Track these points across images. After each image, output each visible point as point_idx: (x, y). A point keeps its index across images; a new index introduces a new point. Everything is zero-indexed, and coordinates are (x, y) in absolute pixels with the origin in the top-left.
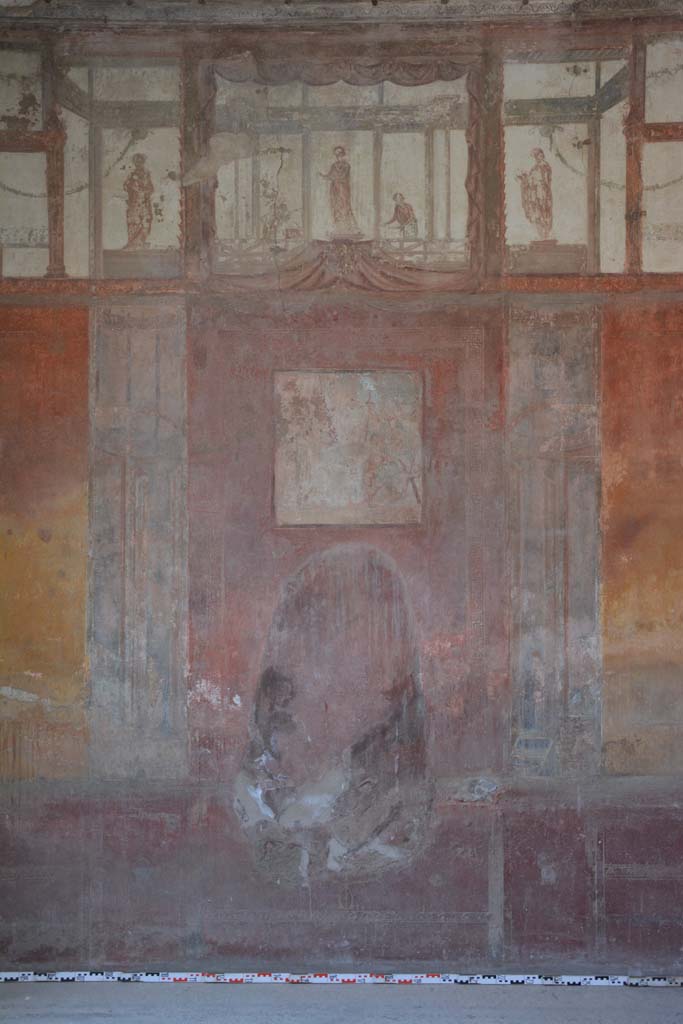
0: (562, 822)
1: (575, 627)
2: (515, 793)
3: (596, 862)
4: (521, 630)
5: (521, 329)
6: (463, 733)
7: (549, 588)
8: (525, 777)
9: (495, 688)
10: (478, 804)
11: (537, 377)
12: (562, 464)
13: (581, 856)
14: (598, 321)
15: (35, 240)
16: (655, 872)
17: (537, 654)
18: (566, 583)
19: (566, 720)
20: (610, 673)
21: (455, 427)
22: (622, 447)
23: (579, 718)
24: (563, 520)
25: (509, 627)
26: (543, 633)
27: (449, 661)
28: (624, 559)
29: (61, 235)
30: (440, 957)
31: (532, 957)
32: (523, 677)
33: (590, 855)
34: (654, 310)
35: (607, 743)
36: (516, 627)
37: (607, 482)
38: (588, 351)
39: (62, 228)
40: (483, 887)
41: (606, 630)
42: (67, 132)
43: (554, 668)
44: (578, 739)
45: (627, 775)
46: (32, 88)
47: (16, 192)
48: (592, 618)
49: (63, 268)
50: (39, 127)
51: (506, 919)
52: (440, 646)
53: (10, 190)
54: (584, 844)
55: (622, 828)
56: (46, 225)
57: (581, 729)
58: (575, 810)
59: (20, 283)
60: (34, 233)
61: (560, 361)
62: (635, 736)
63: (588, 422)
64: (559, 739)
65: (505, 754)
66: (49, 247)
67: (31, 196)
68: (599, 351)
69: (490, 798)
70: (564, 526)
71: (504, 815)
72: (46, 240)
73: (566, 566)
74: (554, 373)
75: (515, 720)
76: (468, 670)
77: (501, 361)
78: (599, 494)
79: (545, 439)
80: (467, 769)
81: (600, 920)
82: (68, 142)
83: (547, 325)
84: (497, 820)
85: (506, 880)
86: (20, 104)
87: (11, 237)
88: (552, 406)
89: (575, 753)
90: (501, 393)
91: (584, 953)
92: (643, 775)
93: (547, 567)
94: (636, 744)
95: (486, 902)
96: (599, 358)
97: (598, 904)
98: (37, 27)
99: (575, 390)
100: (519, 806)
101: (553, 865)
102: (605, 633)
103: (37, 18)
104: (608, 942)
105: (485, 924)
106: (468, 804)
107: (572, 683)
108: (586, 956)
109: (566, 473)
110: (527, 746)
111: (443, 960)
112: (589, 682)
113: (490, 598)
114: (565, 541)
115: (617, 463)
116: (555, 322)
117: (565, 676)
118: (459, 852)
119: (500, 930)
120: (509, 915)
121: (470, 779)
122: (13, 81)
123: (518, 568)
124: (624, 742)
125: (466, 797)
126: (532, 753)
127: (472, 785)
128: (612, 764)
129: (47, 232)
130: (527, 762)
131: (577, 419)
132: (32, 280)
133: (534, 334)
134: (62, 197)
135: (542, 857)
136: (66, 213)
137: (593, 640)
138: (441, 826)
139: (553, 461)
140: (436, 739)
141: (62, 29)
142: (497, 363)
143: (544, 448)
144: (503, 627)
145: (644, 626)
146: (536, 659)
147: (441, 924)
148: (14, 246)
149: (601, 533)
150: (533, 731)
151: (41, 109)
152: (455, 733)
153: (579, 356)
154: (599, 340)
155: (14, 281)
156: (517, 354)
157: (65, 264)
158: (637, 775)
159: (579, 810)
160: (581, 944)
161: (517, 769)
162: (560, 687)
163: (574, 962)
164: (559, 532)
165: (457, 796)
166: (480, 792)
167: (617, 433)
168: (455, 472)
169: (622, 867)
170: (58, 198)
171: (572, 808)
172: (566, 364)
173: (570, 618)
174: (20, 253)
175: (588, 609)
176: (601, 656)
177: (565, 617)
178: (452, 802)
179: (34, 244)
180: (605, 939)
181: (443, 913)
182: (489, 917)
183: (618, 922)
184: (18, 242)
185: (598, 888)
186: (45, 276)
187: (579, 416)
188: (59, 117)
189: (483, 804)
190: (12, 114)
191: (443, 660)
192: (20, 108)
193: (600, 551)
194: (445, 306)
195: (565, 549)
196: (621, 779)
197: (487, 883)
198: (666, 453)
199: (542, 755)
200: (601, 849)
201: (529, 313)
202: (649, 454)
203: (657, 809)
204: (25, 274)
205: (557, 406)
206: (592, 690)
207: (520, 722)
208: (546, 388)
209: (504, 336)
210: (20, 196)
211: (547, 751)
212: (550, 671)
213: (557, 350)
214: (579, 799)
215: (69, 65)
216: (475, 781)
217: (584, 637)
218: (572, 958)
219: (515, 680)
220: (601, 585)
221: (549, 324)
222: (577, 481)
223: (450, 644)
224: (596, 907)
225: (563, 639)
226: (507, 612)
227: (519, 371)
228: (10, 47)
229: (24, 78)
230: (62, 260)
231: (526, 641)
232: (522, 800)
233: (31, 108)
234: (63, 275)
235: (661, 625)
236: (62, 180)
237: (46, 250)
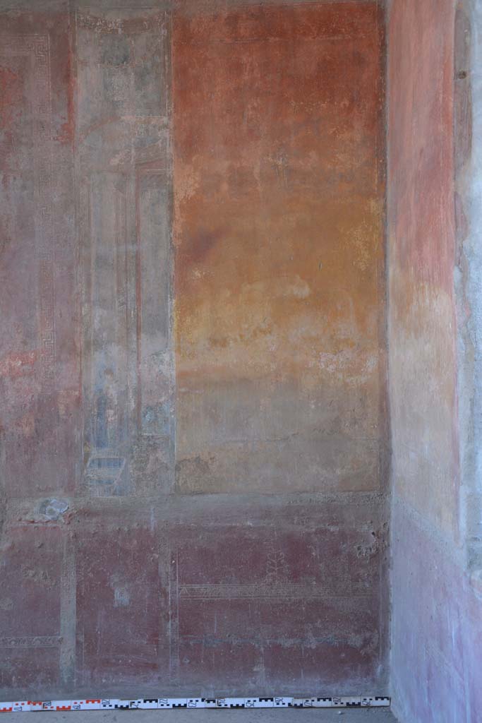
0: (135, 542)
1: (148, 345)
2: (87, 513)
3: (169, 582)
4: (92, 348)
5: (88, 36)
6: (35, 453)
7: (123, 304)
8: (98, 495)
9: (67, 407)
10: (49, 525)
11: (106, 87)
12: (134, 178)
13: (154, 577)
14: (167, 27)
16: (229, 591)
17: (109, 371)
18: (138, 299)
19: (139, 437)
20: (183, 390)
21: (24, 140)
22: (194, 159)
23: (152, 437)
24: (134, 234)
25: (80, 344)
26: (115, 350)
27: (19, 380)
28: (197, 274)
30: (8, 683)
31: (104, 681)
32: (94, 395)
33: (164, 576)
34: (225, 15)
35: (180, 462)
36: (88, 344)
37: (180, 196)
38: (158, 60)
40: (55, 611)
41: (179, 347)
43: (127, 386)
44: (151, 457)
45: (202, 493)
48: (165, 333)
51: (78, 642)
52: (10, 364)
54: (157, 564)
55: (196, 548)
57: (155, 448)
58: (148, 530)
61: (130, 69)
62: (209, 453)
63: (159, 134)
64: (132, 457)
65: (77, 474)
68: (169, 58)
69: (61, 518)
70: (136, 241)
71: (75, 536)
73: (138, 282)
74: (123, 82)
75: (87, 438)
76: (39, 388)
77: (68, 70)
78: (171, 208)
79: (116, 152)
80: (39, 490)
81: (173, 642)
83: (114, 31)
84: (69, 542)
85: (78, 603)
88: (123, 118)
89: (148, 472)
90: (70, 106)
91: (157, 676)
92: (217, 493)
93: (119, 283)
94: (210, 462)
95: (58, 624)
96: (169, 66)
97: (172, 625)
99: (145, 101)
100: (92, 525)
101: (126, 586)
102: (178, 350)
104: (182, 664)
105: (57, 649)
106: (40, 525)
107: (144, 401)
108: (159, 678)
109: (137, 188)
110: (99, 465)
111: (12, 687)
112: (163, 399)
113: (61, 314)
114: (137, 256)
115: (189, 175)
116: (122, 29)
117: (138, 393)
118: (31, 575)
119: (72, 654)
120: (82, 639)
121: (41, 500)
123: (89, 284)
124: (198, 460)
125: (37, 518)
126: (105, 473)
127: (44, 505)
128: (185, 482)
130: (100, 481)
131: (147, 130)
133: (102, 41)
135: (115, 578)
137: (166, 357)
138: (12, 548)
139: (124, 174)
140: (7, 458)
142: (64, 73)
143: (115, 161)
144: (74, 344)
145: (218, 342)
146: (109, 377)
147: (11, 649)
149: (173, 248)
150: (106, 449)
152: (26, 452)
153: (149, 64)
154: (169, 48)
156: (85, 63)
158: (212, 494)
159: (152, 529)
160: (154, 667)
161: (90, 489)
162: (133, 405)
163: (146, 685)
164: (130, 247)
165: (28, 517)
166: (52, 512)
167: (189, 144)
168: (24, 187)
169: (196, 587)
171: (145, 527)
172: (136, 74)
173: (142, 335)
175: (160, 326)
176: (174, 373)
177: (138, 334)
178: (24, 523)
180: (178, 660)
181: (14, 638)
182: (60, 641)
183: (191, 643)
185: (172, 609)
187: (151, 128)
189: (54, 525)
191: (13, 379)
193: (173, 266)
194: (8, 10)
195: (138, 265)
196: (194, 498)
197: (59, 605)
198: (238, 165)
199: (114, 474)
200: (175, 570)
201: (96, 19)
202: (222, 166)
203: (231, 528)
205: (128, 118)
206: (165, 407)
207: (92, 440)
208: (116, 99)
209: (70, 44)
211: (121, 470)
212: (123, 389)
213: (126, 59)
214: (152, 518)
216: (47, 501)
217: (157, 354)
218: (146, 682)
219: (87, 398)
220: (174, 301)
221: (117, 31)
222: (148, 195)
223: (20, 362)
224: (170, 629)
225: (135, 355)
226: (79, 329)
227: (88, 80)
231: (98, 358)
232: (94, 520)
235: (235, 340)
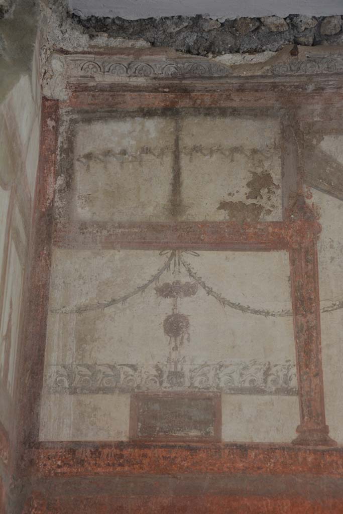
15: (275, 382)
29: (318, 374)
39: (318, 364)
42: (321, 221)
46: (266, 164)
47: (243, 309)
49: (325, 430)
50: (277, 215)
53: (233, 305)
56: (293, 358)
59: (252, 454)
60: (274, 370)
66: (299, 393)
67: (267, 314)
72: (294, 383)
82: (323, 235)
86: (248, 185)
87: (236, 376)
98: (274, 86)
103: (274, 76)
122: (237, 156)
129: (294, 370)
132: (272, 449)
134: (318, 317)
136: (324, 339)
141: (311, 88)
148: (241, 391)
151: (279, 192)
155: (242, 449)
157: (327, 424)
170: (310, 317)
174: (250, 403)
179: (274, 388)
184: (247, 385)
186: (295, 443)
188: (309, 202)
190: (235, 199)
192: (248, 190)
204: (260, 438)
210: (248, 314)
215: (321, 133)
228: (235, 113)
229: (255, 151)
230: (323, 414)
233: (264, 191)
234: (326, 441)
236: (316, 290)
237: (295, 399)
